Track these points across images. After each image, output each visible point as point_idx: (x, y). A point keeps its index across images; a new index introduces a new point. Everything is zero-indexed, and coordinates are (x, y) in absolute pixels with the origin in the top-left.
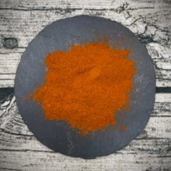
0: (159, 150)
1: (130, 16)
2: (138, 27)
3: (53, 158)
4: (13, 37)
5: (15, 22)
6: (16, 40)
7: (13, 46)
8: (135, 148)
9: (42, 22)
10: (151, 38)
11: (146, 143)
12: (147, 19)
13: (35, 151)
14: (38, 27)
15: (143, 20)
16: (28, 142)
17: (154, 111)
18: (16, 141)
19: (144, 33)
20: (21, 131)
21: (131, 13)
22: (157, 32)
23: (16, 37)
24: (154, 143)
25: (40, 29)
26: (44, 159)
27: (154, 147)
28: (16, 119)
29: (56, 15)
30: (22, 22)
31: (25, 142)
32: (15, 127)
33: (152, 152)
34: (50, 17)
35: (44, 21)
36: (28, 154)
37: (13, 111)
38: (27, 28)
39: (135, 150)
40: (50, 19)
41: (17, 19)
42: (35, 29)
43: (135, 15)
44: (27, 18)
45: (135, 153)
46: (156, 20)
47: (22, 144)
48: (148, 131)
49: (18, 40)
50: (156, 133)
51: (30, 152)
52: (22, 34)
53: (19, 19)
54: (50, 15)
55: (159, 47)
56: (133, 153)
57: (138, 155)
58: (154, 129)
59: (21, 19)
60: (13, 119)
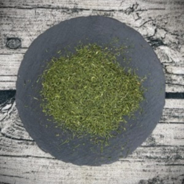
0: (167, 157)
1: (140, 18)
2: (147, 29)
3: (55, 165)
4: (16, 37)
5: (20, 21)
6: (19, 40)
7: (16, 46)
8: (142, 156)
9: (46, 21)
10: (161, 41)
11: (154, 151)
12: (157, 22)
13: (37, 157)
14: (43, 26)
15: (152, 23)
16: (30, 148)
17: (162, 117)
18: (17, 147)
19: (154, 35)
20: (23, 136)
21: (140, 14)
22: (166, 35)
23: (19, 37)
24: (162, 151)
25: (45, 28)
26: (46, 166)
27: (162, 155)
28: (18, 123)
29: (62, 14)
30: (26, 21)
31: (27, 148)
32: (17, 131)
33: (160, 160)
34: (55, 16)
35: (49, 20)
36: (30, 160)
37: (15, 115)
38: (31, 27)
39: (142, 158)
40: (55, 18)
41: (22, 18)
42: (39, 28)
43: (145, 17)
44: (31, 17)
45: (143, 161)
46: (166, 23)
47: (23, 150)
48: (156, 138)
49: (21, 40)
50: (164, 140)
51: (32, 159)
52: (25, 34)
53: (23, 18)
54: (56, 13)
55: (169, 51)
56: (140, 161)
57: (146, 163)
58: (162, 136)
59: (25, 18)
60: (14, 124)
